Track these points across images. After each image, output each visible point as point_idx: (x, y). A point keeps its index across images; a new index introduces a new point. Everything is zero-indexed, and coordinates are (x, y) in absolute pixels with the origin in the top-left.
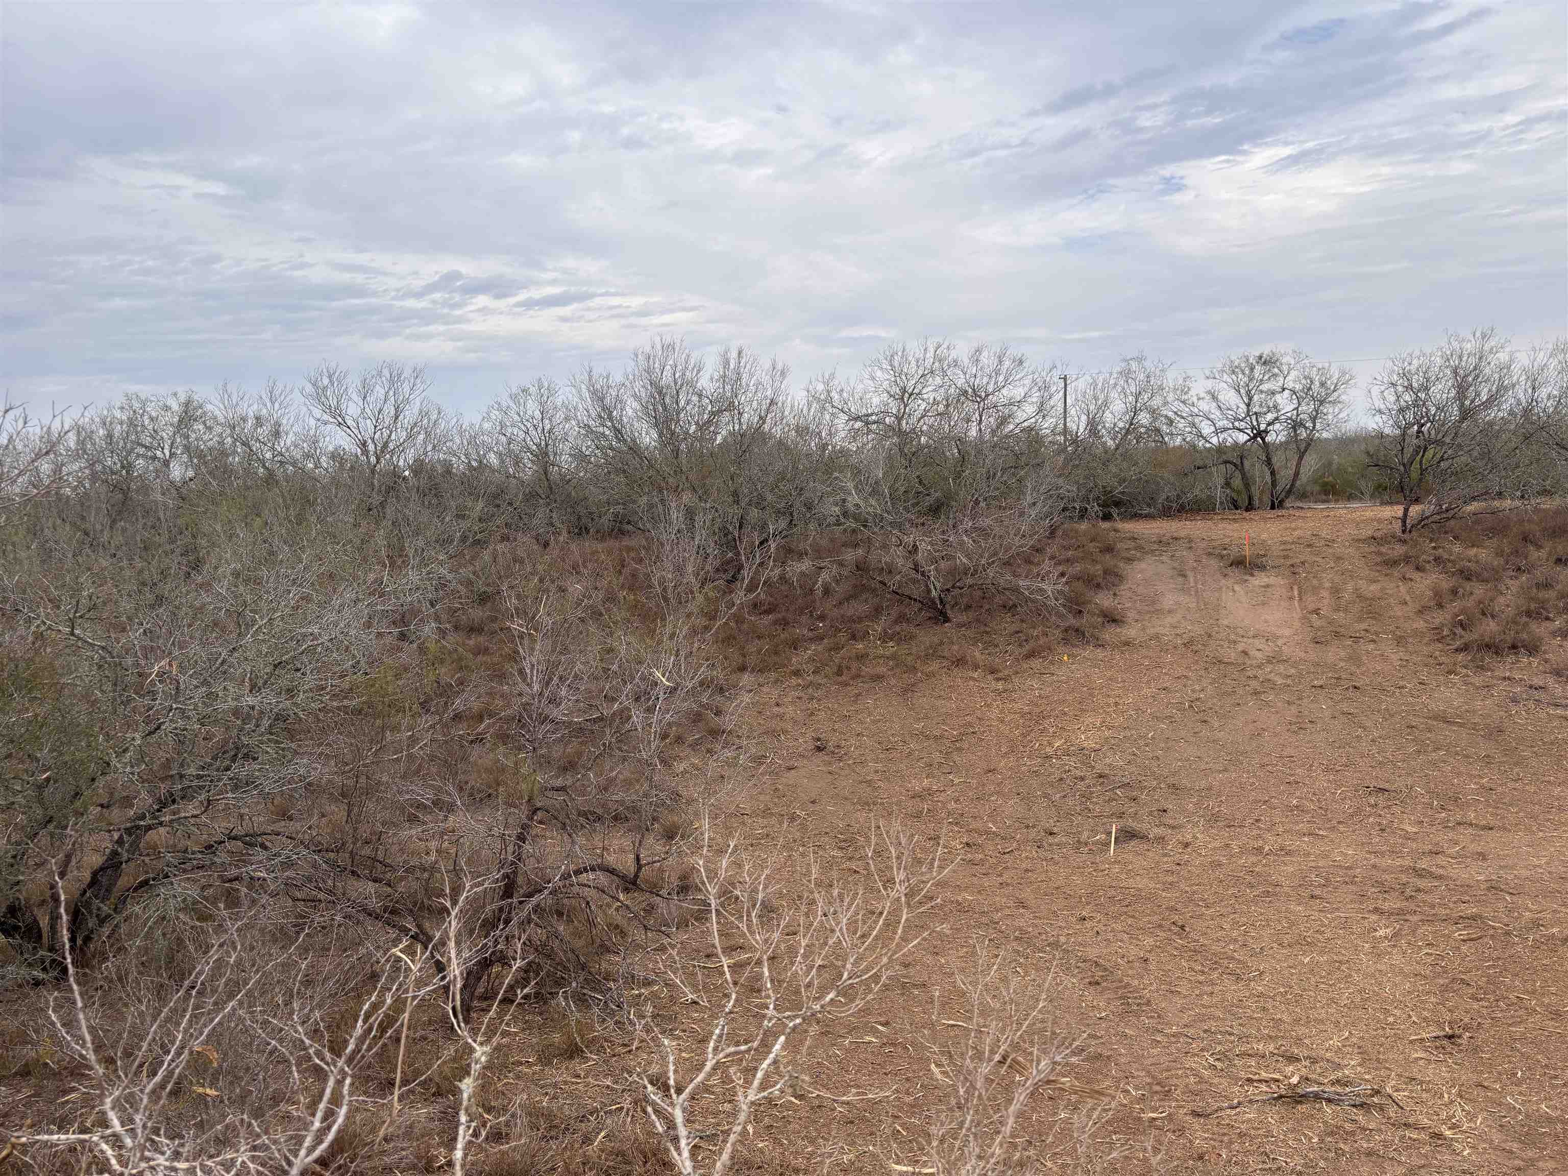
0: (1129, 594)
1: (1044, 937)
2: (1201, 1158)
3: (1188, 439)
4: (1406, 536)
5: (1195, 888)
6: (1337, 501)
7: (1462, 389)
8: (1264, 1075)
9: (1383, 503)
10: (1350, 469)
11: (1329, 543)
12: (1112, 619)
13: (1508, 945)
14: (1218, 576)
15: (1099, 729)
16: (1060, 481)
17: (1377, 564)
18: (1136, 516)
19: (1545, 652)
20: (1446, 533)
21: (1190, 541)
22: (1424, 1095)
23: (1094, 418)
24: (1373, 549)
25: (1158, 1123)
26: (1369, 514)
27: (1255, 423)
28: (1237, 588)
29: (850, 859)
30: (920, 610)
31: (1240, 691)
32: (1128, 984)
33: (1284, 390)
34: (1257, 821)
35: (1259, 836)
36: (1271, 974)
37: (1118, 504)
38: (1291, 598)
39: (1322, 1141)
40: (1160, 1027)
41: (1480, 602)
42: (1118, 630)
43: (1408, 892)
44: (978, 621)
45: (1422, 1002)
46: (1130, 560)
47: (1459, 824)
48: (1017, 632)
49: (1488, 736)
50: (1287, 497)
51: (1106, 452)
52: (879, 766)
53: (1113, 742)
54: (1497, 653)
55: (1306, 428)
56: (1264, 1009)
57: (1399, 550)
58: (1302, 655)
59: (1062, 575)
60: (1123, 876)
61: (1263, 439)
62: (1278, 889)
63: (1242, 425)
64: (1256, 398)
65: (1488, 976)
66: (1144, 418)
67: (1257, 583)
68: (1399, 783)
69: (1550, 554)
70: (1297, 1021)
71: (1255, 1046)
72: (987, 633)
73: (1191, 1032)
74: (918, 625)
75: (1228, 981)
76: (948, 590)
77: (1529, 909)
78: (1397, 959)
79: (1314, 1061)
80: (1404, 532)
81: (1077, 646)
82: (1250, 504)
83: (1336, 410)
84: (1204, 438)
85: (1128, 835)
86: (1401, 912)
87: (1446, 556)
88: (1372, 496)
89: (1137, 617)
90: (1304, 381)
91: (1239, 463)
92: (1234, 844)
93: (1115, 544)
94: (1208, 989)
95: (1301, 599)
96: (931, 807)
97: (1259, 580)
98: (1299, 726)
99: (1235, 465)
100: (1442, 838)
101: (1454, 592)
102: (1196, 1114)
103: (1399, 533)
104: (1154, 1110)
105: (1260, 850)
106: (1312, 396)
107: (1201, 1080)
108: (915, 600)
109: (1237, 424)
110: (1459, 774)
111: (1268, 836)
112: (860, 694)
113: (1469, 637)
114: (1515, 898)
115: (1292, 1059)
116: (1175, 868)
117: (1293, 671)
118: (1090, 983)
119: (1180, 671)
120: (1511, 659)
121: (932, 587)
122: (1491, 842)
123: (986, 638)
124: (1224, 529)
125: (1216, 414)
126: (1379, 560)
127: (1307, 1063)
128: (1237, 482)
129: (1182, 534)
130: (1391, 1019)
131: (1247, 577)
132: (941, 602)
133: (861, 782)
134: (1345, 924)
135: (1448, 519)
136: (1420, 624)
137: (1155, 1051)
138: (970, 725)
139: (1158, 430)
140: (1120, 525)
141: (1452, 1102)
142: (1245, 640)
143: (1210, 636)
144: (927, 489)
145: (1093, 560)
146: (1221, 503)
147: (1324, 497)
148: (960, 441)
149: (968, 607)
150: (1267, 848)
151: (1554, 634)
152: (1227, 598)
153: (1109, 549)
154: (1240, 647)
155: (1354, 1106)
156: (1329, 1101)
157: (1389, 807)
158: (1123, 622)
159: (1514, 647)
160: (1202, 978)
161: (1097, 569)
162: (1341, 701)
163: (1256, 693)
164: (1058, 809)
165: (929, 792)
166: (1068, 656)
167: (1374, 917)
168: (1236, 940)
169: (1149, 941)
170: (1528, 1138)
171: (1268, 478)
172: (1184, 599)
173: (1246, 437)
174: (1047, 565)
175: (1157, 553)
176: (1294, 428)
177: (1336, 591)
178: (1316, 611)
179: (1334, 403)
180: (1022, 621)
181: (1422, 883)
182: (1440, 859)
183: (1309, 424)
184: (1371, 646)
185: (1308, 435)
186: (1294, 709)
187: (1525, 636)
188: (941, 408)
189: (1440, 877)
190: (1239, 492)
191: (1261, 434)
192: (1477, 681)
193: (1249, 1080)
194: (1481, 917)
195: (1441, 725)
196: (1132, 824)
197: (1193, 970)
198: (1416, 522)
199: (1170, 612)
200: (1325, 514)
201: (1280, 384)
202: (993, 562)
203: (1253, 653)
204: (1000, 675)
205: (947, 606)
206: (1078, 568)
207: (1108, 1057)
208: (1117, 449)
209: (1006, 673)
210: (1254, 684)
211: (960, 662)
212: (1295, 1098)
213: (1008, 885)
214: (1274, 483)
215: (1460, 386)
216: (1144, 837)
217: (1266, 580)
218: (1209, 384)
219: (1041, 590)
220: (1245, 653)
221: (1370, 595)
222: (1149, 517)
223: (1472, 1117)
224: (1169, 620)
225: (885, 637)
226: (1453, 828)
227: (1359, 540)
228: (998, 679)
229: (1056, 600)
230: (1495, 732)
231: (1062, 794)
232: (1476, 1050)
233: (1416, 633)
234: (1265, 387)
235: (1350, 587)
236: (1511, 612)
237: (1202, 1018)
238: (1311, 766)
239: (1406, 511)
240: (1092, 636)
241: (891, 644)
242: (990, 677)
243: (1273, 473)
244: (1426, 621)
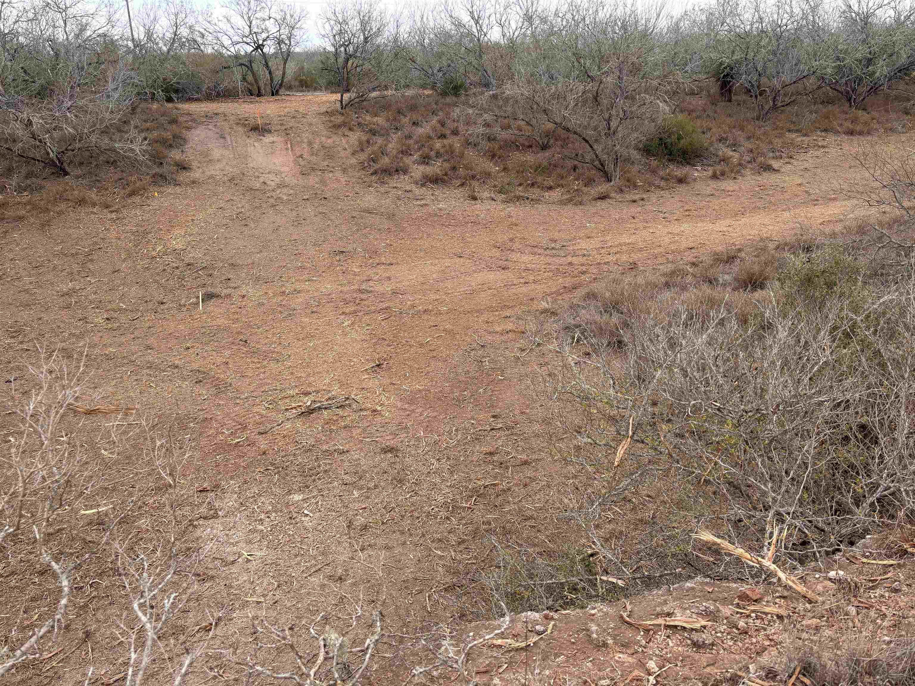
0: (191, 151)
1: (165, 363)
2: (264, 453)
3: (216, 48)
4: (343, 111)
5: (250, 319)
6: (309, 91)
7: (364, 24)
8: (294, 405)
9: (332, 92)
10: (313, 72)
11: (304, 116)
12: (183, 167)
13: (401, 318)
14: (244, 137)
15: (184, 237)
16: (133, 74)
17: (330, 128)
18: (190, 100)
19: (411, 173)
20: (362, 109)
21: (225, 116)
22: (369, 394)
23: (149, 30)
24: (327, 119)
25: (241, 443)
26: (324, 98)
27: (256, 39)
28: (256, 144)
29: (21, 343)
30: (44, 168)
31: (264, 205)
32: (218, 378)
33: (270, 18)
34: (281, 277)
35: (283, 285)
36: (295, 355)
37: (177, 91)
38: (287, 149)
39: (323, 428)
40: (238, 396)
41: (380, 147)
42: (188, 174)
43: (357, 301)
44: (90, 173)
45: (366, 352)
46: (188, 128)
47: (378, 264)
48: (120, 179)
49: (389, 218)
50: (280, 88)
51: (162, 54)
52: (33, 279)
53: (193, 243)
54: (390, 174)
55: (286, 44)
56: (292, 373)
57: (339, 119)
58: (296, 182)
59: (145, 139)
60: (209, 320)
61: (262, 50)
62: (295, 312)
63: (248, 40)
64: (254, 22)
65: (394, 334)
66: (184, 32)
67: (267, 141)
68: (350, 248)
69: (410, 119)
70: (309, 375)
71: (288, 392)
72: (98, 181)
73: (255, 394)
74: (44, 179)
75: (273, 365)
76: (63, 152)
77: (409, 301)
78: (354, 335)
79: (318, 392)
80: (342, 108)
81: (162, 186)
82: (259, 92)
83: (301, 34)
84: (226, 48)
85: (209, 297)
86: (355, 312)
87: (363, 122)
88: (326, 89)
89: (199, 165)
90: (281, 13)
91: (249, 65)
92: (270, 292)
93: (177, 117)
94: (263, 370)
95: (292, 149)
96: (77, 300)
97: (268, 139)
98: (298, 222)
99: (247, 66)
100: (370, 272)
101: (368, 142)
102: (260, 433)
103: (339, 109)
104: (239, 437)
105: (284, 292)
106: (287, 23)
107: (262, 416)
108: (38, 161)
109: (245, 39)
110: (377, 239)
111: (287, 285)
112: (7, 232)
113: (377, 166)
114: (404, 296)
115: (307, 394)
116: (238, 310)
117: (292, 191)
118: (196, 382)
119: (229, 197)
120: (396, 177)
121: (50, 151)
122: (393, 271)
123: (98, 184)
124: (245, 108)
125: (231, 32)
126: (331, 125)
127: (315, 394)
128: (250, 78)
129: (220, 111)
130: (352, 364)
131: (261, 137)
132: (59, 162)
133: (20, 292)
134: (329, 324)
135: (363, 101)
136: (353, 161)
137: (237, 409)
138: (96, 243)
139: (195, 41)
140: (180, 106)
141: (380, 394)
142: (264, 175)
143: (243, 174)
144: (32, 78)
145: (165, 129)
146: (242, 92)
147: (301, 89)
148: (51, 40)
149: (81, 164)
150: (287, 291)
151: (414, 163)
152: (250, 149)
153: (174, 121)
154: (261, 180)
155: (338, 408)
156: (326, 408)
157: (346, 261)
158: (190, 169)
159: (397, 171)
160: (259, 365)
161: (168, 135)
162: (319, 206)
163: (273, 206)
164: (165, 288)
165: (74, 290)
166: (158, 192)
167: (343, 317)
168: (275, 342)
169: (227, 353)
170: (412, 401)
171: (268, 75)
172: (226, 153)
173: (252, 49)
174: (133, 133)
175: (205, 123)
176: (279, 43)
177: (310, 143)
178: (301, 156)
179: (300, 28)
180: (122, 171)
181: (364, 296)
182: (371, 283)
183: (287, 42)
184: (331, 175)
185: (288, 49)
186: (294, 213)
187: (401, 164)
188: (31, 15)
189: (371, 291)
190: (252, 85)
191: (259, 47)
192: (382, 190)
193: (287, 410)
194: (389, 307)
195: (367, 215)
196: (210, 289)
197: (254, 362)
198: (347, 103)
199: (218, 161)
200: (302, 98)
201: (267, 14)
202: (94, 131)
203: (269, 182)
204: (113, 209)
205: (65, 164)
206: (155, 134)
207: (211, 419)
208: (168, 52)
209: (117, 207)
210: (272, 201)
211: (82, 202)
212: (310, 411)
213: (138, 338)
214: (272, 79)
215: (362, 22)
216: (218, 296)
217: (272, 139)
218: (224, 11)
219: (132, 150)
220: (265, 183)
221: (328, 145)
222: (198, 100)
223: (388, 398)
224: (218, 166)
225: (20, 189)
226: (375, 267)
227: (320, 114)
228: (112, 212)
229: (144, 156)
230: (391, 216)
231: (166, 279)
232: (390, 368)
233: (351, 166)
234: (259, 15)
235: (317, 141)
236: (395, 152)
237: (261, 385)
238: (306, 244)
239: (342, 96)
240: (172, 178)
241: (25, 194)
242: (105, 211)
243: (270, 73)
244: (357, 159)
